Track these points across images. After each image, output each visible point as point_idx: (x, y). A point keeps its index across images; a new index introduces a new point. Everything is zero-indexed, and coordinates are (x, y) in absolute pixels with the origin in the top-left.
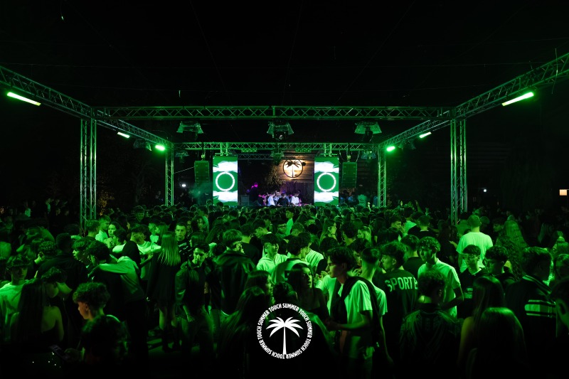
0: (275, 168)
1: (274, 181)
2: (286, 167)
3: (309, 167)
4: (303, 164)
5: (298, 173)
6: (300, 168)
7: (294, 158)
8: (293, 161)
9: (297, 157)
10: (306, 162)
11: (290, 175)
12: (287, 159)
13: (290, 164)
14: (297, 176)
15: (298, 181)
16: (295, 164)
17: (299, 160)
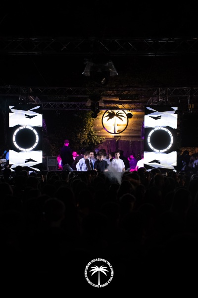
0: (91, 121)
1: (89, 138)
2: (105, 119)
3: (136, 119)
4: (129, 116)
5: (122, 128)
6: (125, 120)
7: (117, 108)
8: (116, 112)
9: (120, 106)
10: (133, 113)
11: (112, 131)
12: (107, 109)
13: (111, 116)
14: (120, 132)
15: (122, 139)
16: (117, 115)
17: (123, 110)
